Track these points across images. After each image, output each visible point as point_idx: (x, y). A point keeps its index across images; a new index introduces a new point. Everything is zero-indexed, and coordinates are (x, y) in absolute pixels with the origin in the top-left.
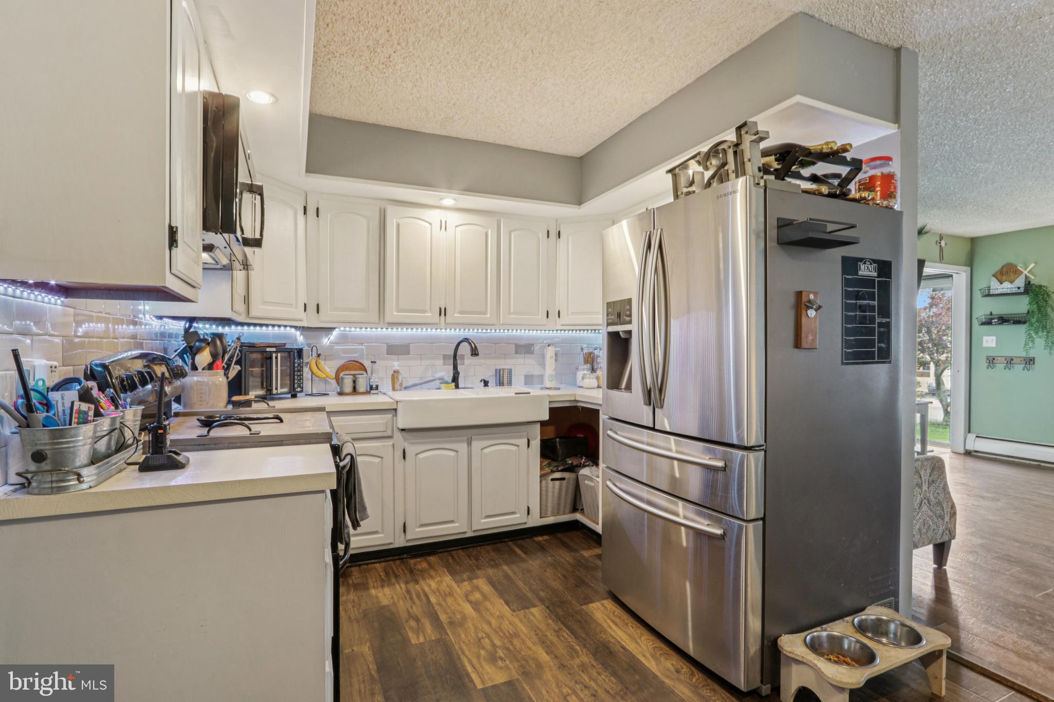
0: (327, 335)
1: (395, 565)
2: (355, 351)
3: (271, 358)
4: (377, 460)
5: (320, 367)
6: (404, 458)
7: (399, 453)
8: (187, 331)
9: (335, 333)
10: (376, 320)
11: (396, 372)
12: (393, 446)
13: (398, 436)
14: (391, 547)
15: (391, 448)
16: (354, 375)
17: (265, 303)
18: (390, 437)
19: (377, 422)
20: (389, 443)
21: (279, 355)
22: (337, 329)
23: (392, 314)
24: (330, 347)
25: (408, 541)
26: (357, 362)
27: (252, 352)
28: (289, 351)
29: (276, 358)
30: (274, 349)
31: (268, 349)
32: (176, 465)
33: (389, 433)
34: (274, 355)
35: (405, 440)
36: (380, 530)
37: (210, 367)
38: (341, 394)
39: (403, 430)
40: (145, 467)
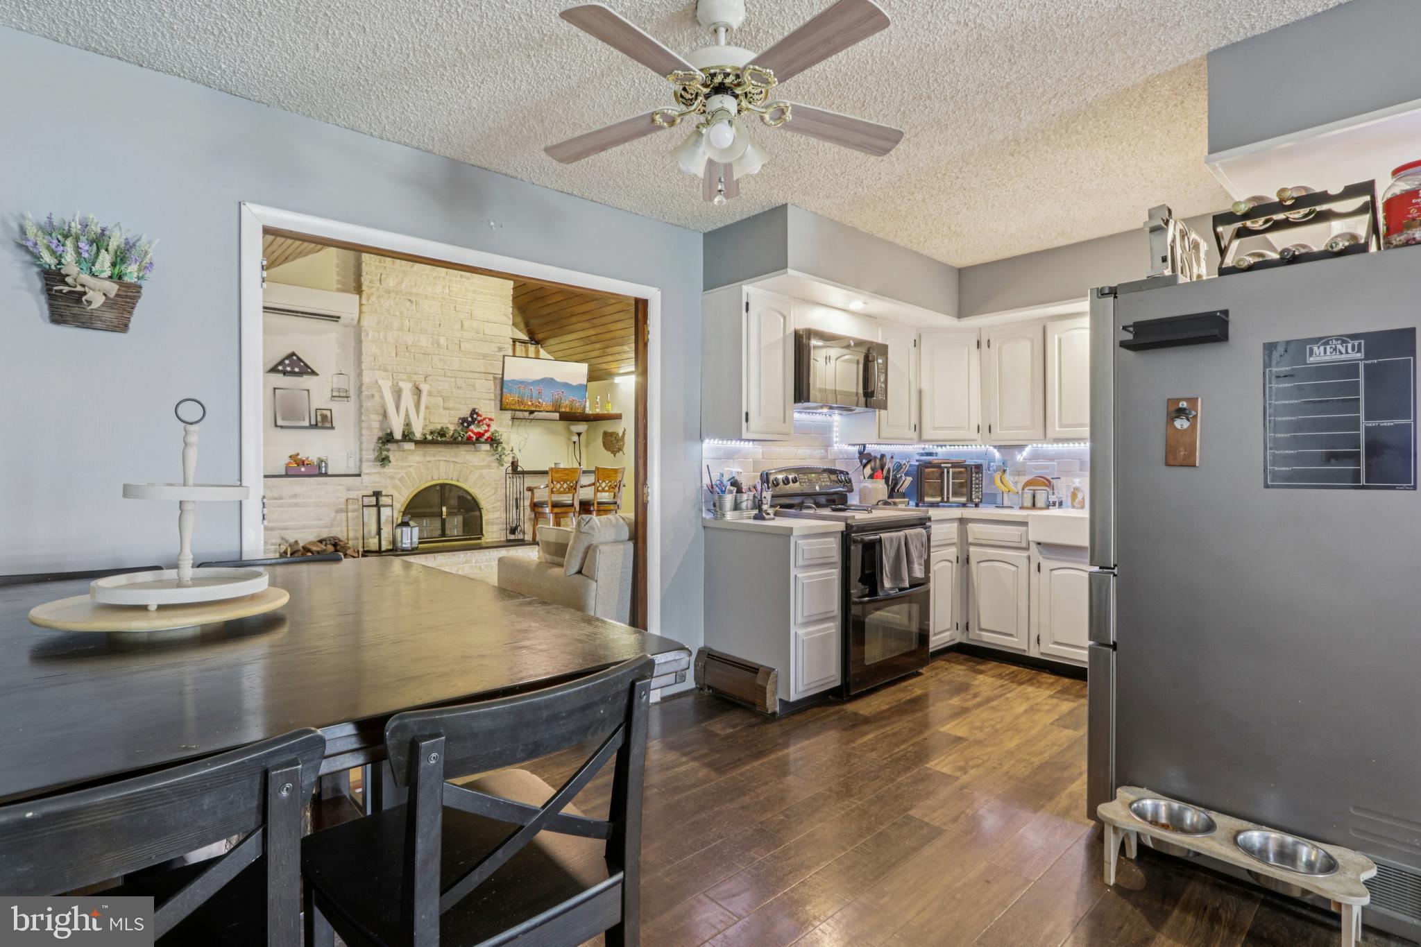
0: (1020, 452)
1: (1026, 673)
2: (1046, 467)
3: (943, 472)
4: (1013, 568)
5: (1004, 481)
6: (1039, 571)
7: (1034, 566)
8: (861, 453)
9: (1027, 451)
10: (1042, 436)
11: (1076, 489)
12: (1029, 558)
13: (1034, 549)
14: (1027, 654)
15: (1026, 561)
16: (1034, 490)
17: (936, 428)
18: (1027, 549)
19: (1013, 533)
20: (1025, 554)
21: (951, 470)
22: (1030, 446)
23: (1055, 429)
24: (1024, 463)
25: (1042, 654)
26: (1044, 478)
27: (927, 467)
28: (966, 467)
29: (948, 472)
30: (950, 465)
31: (943, 465)
32: (763, 519)
33: (1024, 545)
34: (946, 470)
35: (1040, 553)
36: (1014, 634)
37: (871, 477)
38: (1022, 508)
39: (1039, 544)
40: (755, 518)
